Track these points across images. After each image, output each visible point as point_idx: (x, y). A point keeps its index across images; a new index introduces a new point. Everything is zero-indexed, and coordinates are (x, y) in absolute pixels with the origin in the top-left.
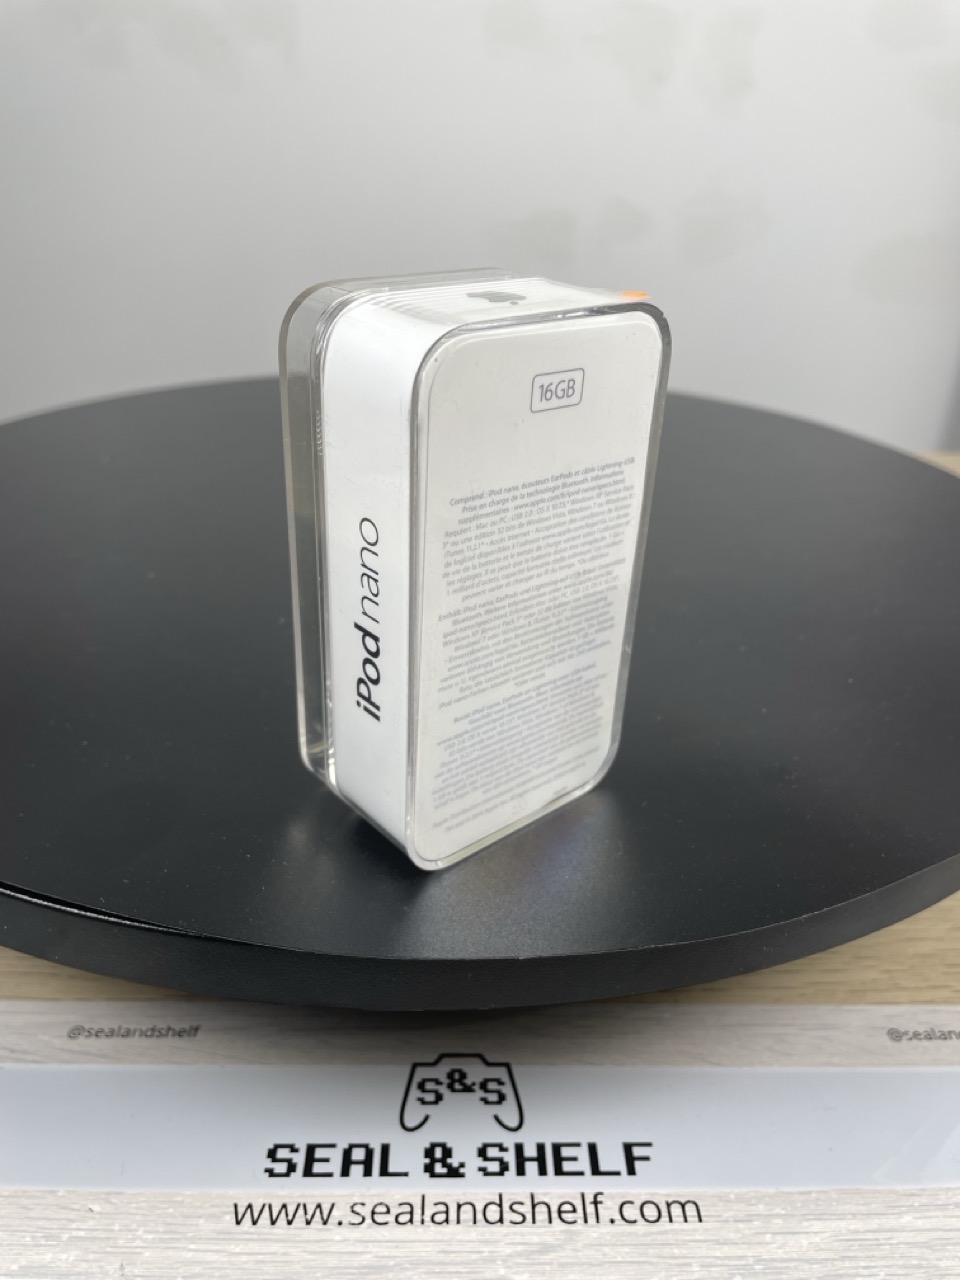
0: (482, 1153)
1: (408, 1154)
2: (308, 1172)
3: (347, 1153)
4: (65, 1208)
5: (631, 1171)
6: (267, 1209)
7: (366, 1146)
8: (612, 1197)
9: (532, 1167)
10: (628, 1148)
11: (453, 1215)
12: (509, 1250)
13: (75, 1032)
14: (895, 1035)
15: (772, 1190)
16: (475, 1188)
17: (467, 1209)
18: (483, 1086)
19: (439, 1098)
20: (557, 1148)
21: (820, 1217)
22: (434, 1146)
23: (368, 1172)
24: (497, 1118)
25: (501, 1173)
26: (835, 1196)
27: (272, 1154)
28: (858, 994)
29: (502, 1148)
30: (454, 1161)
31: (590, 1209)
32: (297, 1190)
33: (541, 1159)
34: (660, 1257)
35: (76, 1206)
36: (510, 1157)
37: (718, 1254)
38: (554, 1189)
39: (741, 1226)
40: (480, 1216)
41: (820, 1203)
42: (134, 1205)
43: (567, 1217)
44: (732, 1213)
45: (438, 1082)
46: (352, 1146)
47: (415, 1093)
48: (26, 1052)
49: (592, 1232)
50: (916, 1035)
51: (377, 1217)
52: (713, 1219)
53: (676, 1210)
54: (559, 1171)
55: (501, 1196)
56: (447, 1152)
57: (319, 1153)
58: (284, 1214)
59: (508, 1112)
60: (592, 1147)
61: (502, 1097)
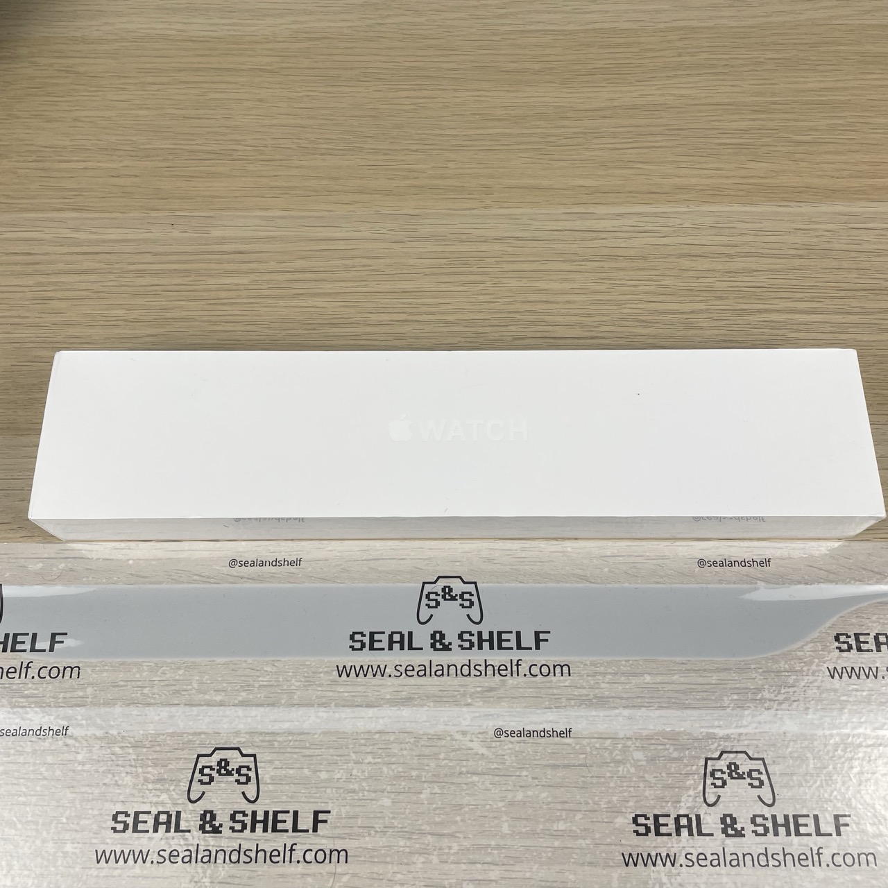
0: (460, 637)
1: (422, 637)
2: (372, 648)
3: (391, 637)
4: (253, 670)
5: (538, 647)
6: (353, 668)
7: (400, 633)
8: (526, 662)
9: (486, 645)
10: (537, 634)
11: (446, 671)
12: (473, 690)
13: (232, 562)
14: (702, 563)
15: (609, 659)
16: (457, 657)
17: (452, 668)
18: (462, 596)
19: (438, 603)
20: (500, 634)
21: (629, 675)
22: (435, 632)
23: (402, 648)
24: (468, 616)
25: (470, 648)
26: (641, 663)
27: (352, 637)
29: (471, 634)
30: (446, 642)
31: (515, 668)
32: (366, 658)
33: (491, 641)
34: (546, 694)
35: (259, 669)
36: (475, 639)
37: (576, 693)
38: (497, 658)
39: (590, 678)
40: (459, 672)
41: (633, 667)
42: (287, 667)
43: (503, 673)
44: (586, 672)
45: (437, 594)
46: (393, 633)
47: (425, 600)
49: (514, 680)
51: (408, 672)
52: (576, 675)
53: (558, 670)
55: (470, 660)
56: (442, 636)
57: (377, 637)
58: (362, 671)
59: (475, 613)
60: (518, 634)
61: (472, 603)
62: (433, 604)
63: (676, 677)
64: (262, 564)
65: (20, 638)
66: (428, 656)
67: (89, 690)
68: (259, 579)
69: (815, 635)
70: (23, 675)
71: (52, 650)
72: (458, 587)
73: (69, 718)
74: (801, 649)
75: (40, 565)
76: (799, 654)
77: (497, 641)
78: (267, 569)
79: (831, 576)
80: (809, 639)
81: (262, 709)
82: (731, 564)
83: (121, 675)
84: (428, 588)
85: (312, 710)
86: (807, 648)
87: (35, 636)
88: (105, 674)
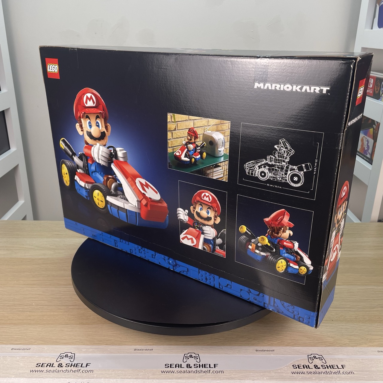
0: (194, 365)
1: (184, 365)
2: (171, 367)
3: (176, 365)
5: (215, 367)
6: (166, 371)
7: (178, 364)
8: (212, 370)
9: (201, 367)
10: (215, 365)
11: (190, 372)
12: (198, 376)
13: (135, 350)
14: (257, 351)
15: (234, 370)
16: (193, 369)
17: (192, 372)
18: (195, 357)
19: (188, 358)
20: (205, 365)
21: (239, 373)
22: (188, 364)
23: (179, 367)
24: (196, 361)
25: (197, 368)
27: (166, 365)
28: (253, 345)
29: (197, 365)
31: (209, 372)
32: (169, 369)
33: (202, 366)
34: (217, 377)
35: (140, 371)
36: (198, 366)
37: (225, 377)
38: (204, 369)
39: (229, 374)
42: (148, 371)
44: (228, 372)
45: (188, 356)
47: (185, 358)
48: (129, 352)
49: (209, 374)
50: (260, 351)
52: (225, 373)
53: (220, 372)
54: (205, 367)
56: (190, 365)
57: (172, 365)
58: (168, 372)
59: (198, 360)
60: (210, 365)
61: (197, 358)
62: (187, 358)
63: (252, 374)
64: (143, 350)
65: (78, 364)
66: (186, 369)
67: (95, 375)
68: (142, 353)
69: (288, 365)
70: (78, 372)
71: (86, 367)
72: (193, 355)
73: (89, 381)
74: (284, 368)
75: (85, 350)
76: (284, 369)
77: (204, 366)
79: (290, 354)
80: (286, 366)
81: (141, 380)
82: (264, 351)
83: (104, 372)
84: (185, 355)
85: (154, 380)
86: (285, 368)
87: (82, 364)
88: (100, 372)
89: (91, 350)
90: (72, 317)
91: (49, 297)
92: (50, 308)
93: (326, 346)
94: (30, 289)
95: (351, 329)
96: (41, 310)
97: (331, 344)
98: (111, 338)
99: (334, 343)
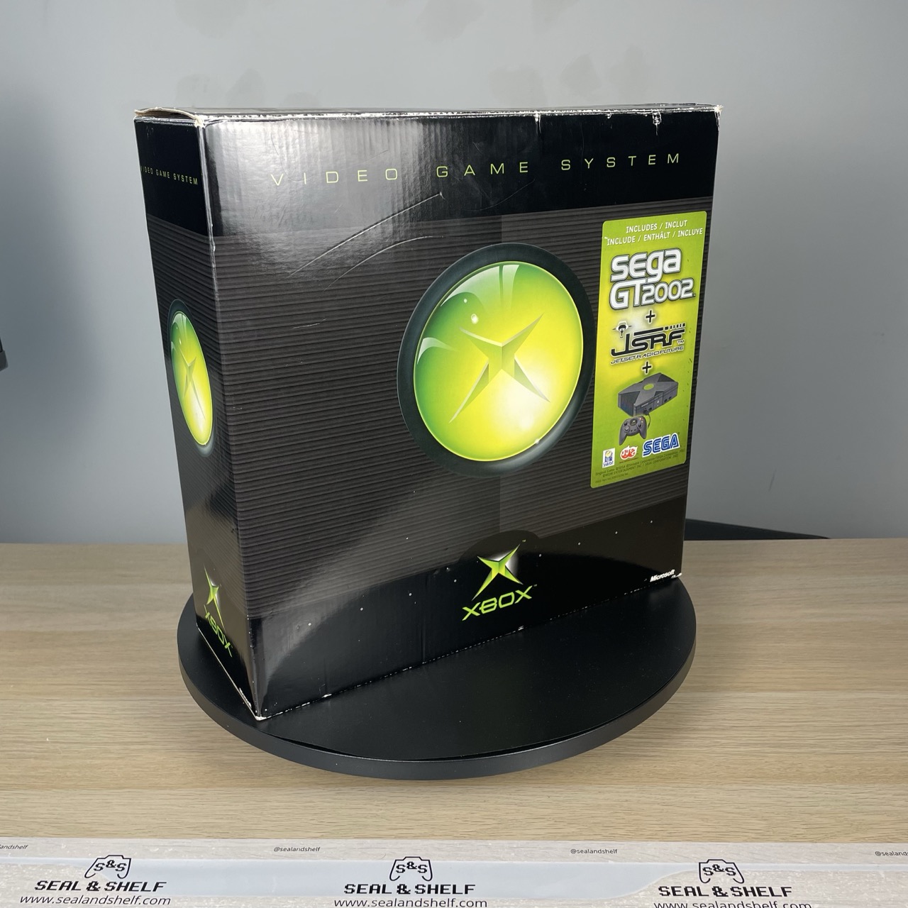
0: (417, 887)
1: (392, 887)
2: (358, 892)
3: (371, 887)
5: (466, 893)
6: (345, 902)
7: (378, 885)
8: (458, 900)
9: (433, 892)
10: (466, 886)
11: (405, 904)
13: (277, 849)
14: (573, 851)
16: (414, 897)
17: (410, 903)
18: (420, 867)
19: (404, 871)
20: (442, 886)
22: (400, 885)
23: (378, 892)
24: (423, 877)
25: (423, 893)
27: (347, 887)
28: (565, 837)
29: (423, 886)
30: (407, 890)
31: (450, 903)
32: (355, 897)
33: (436, 889)
36: (426, 889)
38: (439, 897)
45: (404, 866)
46: (373, 885)
47: (395, 869)
48: (260, 856)
50: (582, 851)
53: (479, 904)
54: (442, 892)
55: (421, 899)
56: (405, 887)
57: (362, 887)
58: (351, 903)
60: (454, 887)
61: (426, 871)
62: (401, 870)
64: (295, 850)
65: (136, 884)
66: (395, 896)
68: (292, 857)
69: (644, 888)
71: (155, 890)
72: (417, 862)
74: (637, 894)
75: (158, 849)
76: (636, 897)
77: (441, 889)
78: (298, 852)
79: (656, 859)
82: (592, 852)
84: (398, 863)
86: (640, 894)
87: (145, 884)
88: (186, 903)
89: (172, 849)
90: (135, 771)
91: (87, 723)
92: (85, 749)
93: (746, 841)
94: (43, 704)
95: (813, 798)
96: (62, 755)
97: (761, 837)
98: (220, 821)
99: (768, 833)
